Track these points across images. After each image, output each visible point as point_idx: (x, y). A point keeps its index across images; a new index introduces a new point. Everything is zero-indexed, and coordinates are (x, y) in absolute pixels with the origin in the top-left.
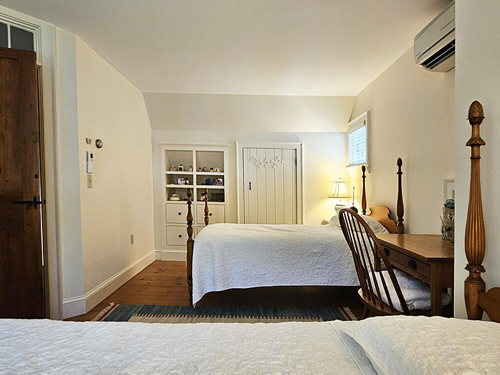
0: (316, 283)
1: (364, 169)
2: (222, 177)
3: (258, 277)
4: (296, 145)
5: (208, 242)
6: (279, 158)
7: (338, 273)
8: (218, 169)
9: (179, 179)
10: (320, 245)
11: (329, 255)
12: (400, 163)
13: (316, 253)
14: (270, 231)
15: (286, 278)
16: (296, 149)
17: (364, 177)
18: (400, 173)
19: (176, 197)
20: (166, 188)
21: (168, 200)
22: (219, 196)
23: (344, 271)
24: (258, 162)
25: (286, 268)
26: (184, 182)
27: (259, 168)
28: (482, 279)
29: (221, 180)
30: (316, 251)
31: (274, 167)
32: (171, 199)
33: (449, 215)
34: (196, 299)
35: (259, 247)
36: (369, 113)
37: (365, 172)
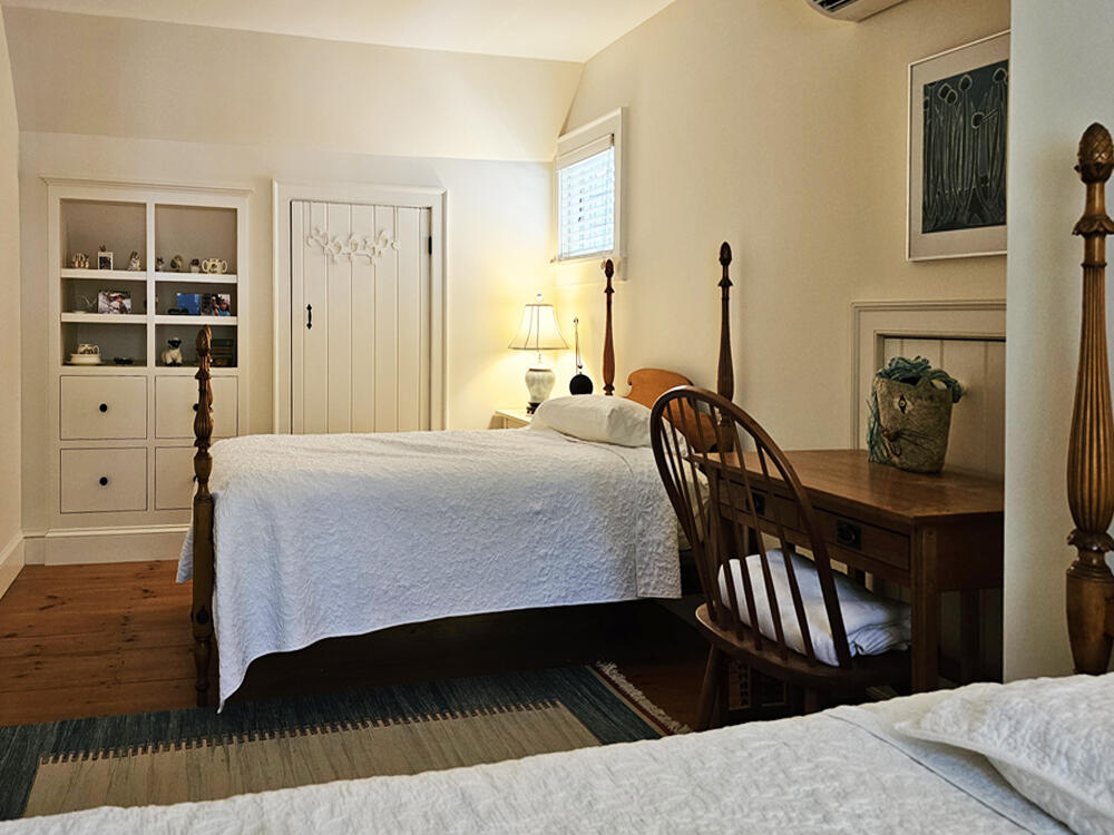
0: (537, 601)
1: (609, 269)
2: (232, 289)
3: (395, 598)
4: (431, 197)
5: (260, 499)
6: (388, 234)
7: (592, 566)
8: (217, 263)
9: (101, 297)
10: (547, 489)
11: (568, 517)
12: (726, 256)
13: (538, 513)
14: (401, 452)
15: (465, 593)
16: (429, 208)
17: (609, 291)
18: (726, 284)
19: (90, 352)
20: (62, 323)
21: (65, 364)
22: (223, 349)
23: (603, 560)
24: (330, 246)
25: (466, 561)
26: (116, 304)
27: (333, 260)
28: (1107, 567)
29: (226, 298)
30: (537, 507)
31: (375, 260)
32: (77, 358)
33: (897, 400)
34: (230, 681)
35: (398, 505)
36: (626, 113)
37: (613, 278)
